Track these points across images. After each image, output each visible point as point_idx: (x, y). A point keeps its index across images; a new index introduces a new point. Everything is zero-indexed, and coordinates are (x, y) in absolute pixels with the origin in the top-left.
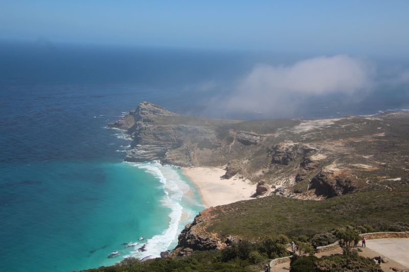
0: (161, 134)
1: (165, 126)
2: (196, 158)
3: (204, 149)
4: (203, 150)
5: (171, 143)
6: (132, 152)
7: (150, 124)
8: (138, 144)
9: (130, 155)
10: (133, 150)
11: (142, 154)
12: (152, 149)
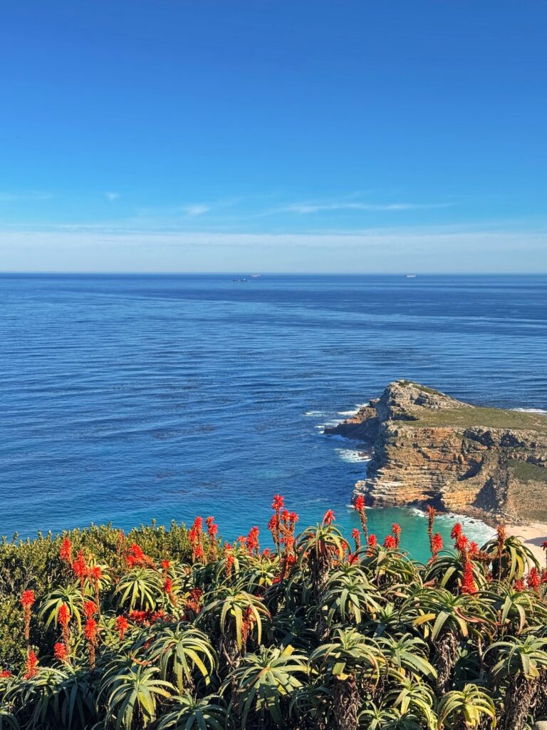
0: (431, 447)
1: (441, 429)
2: (511, 501)
3: (530, 481)
4: (526, 483)
5: (455, 466)
6: (367, 485)
7: (407, 424)
8: (380, 467)
9: (365, 492)
10: (369, 480)
11: (390, 490)
12: (413, 479)
